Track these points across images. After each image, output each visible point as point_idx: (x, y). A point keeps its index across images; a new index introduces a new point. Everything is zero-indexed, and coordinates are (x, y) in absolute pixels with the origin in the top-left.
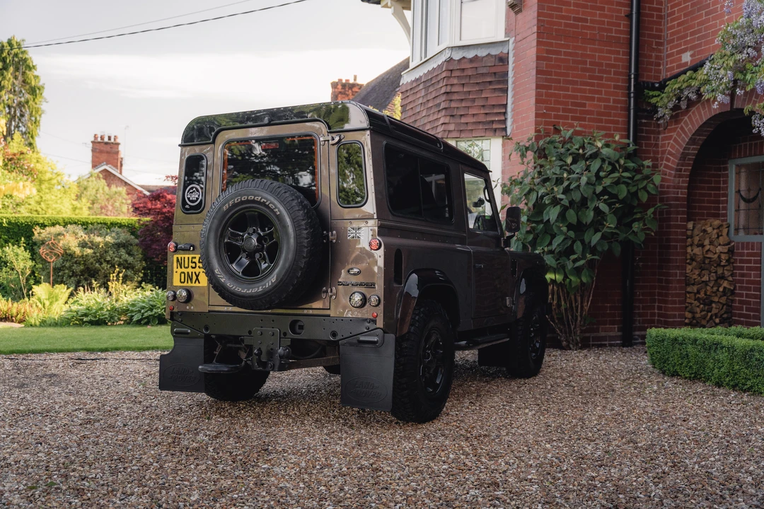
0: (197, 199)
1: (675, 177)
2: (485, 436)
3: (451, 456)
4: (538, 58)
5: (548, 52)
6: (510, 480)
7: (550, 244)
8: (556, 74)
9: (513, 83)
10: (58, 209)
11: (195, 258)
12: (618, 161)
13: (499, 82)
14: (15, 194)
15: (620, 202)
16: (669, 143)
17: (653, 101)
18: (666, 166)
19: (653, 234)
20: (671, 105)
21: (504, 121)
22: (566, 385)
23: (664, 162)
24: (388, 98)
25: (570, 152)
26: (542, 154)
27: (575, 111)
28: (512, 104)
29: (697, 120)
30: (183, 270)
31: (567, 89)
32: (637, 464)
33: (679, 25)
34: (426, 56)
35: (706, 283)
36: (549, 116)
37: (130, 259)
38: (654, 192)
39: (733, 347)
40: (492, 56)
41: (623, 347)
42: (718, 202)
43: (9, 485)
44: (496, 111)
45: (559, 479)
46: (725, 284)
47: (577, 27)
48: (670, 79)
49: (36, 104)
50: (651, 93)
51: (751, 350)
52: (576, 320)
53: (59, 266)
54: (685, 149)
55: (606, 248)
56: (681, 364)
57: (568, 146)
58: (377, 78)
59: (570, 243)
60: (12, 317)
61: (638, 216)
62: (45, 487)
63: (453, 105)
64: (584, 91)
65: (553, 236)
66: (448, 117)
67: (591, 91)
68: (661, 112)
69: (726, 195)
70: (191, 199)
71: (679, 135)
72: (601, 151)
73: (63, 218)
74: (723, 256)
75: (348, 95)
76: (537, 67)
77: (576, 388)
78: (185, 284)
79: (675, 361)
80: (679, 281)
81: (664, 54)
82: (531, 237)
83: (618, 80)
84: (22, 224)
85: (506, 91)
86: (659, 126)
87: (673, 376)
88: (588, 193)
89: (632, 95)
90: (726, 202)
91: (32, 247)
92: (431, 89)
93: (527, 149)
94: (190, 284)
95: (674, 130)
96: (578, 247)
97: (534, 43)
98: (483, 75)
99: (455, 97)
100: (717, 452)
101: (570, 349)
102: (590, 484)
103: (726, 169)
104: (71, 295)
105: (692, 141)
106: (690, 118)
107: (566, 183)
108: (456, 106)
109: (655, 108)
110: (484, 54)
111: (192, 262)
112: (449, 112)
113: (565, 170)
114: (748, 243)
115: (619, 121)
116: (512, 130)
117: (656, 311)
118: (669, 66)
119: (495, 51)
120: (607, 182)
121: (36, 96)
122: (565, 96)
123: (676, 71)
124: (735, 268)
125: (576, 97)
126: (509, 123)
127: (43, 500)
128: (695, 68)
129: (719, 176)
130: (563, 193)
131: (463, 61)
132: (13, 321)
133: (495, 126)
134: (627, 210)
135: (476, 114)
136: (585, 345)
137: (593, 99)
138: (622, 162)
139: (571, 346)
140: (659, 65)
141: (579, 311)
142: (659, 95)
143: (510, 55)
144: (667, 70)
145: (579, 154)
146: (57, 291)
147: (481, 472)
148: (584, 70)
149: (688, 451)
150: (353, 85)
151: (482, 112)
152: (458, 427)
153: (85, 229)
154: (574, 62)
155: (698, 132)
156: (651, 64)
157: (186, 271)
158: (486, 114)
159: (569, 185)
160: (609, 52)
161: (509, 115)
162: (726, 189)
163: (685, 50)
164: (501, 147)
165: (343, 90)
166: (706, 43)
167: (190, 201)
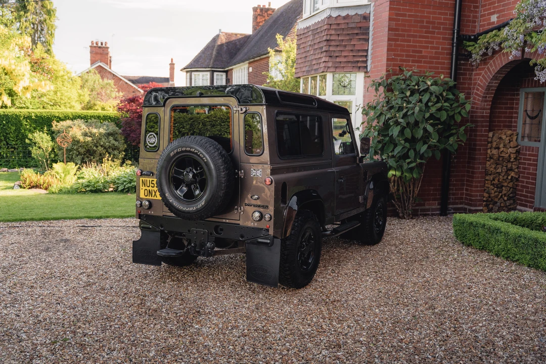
0: (154, 143)
1: (482, 102)
2: (338, 301)
3: (314, 319)
4: (390, 19)
5: (397, 15)
6: (349, 341)
7: (393, 150)
8: (403, 30)
9: (373, 35)
10: (69, 96)
12: (441, 94)
13: (363, 34)
14: (39, 89)
15: (441, 123)
16: (479, 78)
17: (470, 49)
18: (477, 94)
19: (463, 144)
20: (481, 53)
21: (366, 62)
22: (397, 252)
23: (475, 91)
25: (409, 88)
26: (389, 89)
27: (414, 56)
28: (372, 50)
29: (498, 64)
30: (146, 188)
31: (409, 41)
32: (431, 328)
34: (314, 12)
35: (499, 174)
36: (396, 60)
37: (116, 144)
38: (465, 116)
39: (508, 233)
40: (358, 15)
41: (441, 216)
42: (512, 117)
43: (40, 339)
44: (360, 54)
45: (380, 341)
46: (513, 174)
48: (481, 34)
49: (51, 21)
50: (468, 43)
51: (519, 237)
52: (409, 200)
53: (69, 148)
54: (489, 83)
55: (430, 155)
56: (474, 239)
57: (408, 82)
59: (406, 150)
60: (40, 185)
61: (454, 131)
62: (62, 342)
63: (331, 49)
64: (421, 42)
65: (396, 145)
66: (328, 58)
67: (426, 42)
68: (474, 57)
69: (517, 113)
71: (486, 73)
72: (430, 87)
73: (71, 113)
74: (513, 156)
75: (264, 17)
76: (389, 26)
77: (403, 256)
78: (148, 197)
79: (471, 237)
80: (481, 173)
81: (479, 15)
82: (380, 146)
83: (445, 34)
84: (45, 117)
85: (368, 40)
86: (473, 66)
87: (469, 246)
88: (420, 119)
89: (455, 45)
90: (517, 117)
91: (52, 134)
92: (317, 36)
93: (380, 84)
94: (150, 197)
95: (483, 69)
96: (412, 154)
97: (388, 9)
98: (352, 28)
99: (333, 43)
100: (484, 318)
101: (405, 218)
102: (398, 346)
103: (518, 95)
104: (79, 168)
105: (495, 78)
106: (494, 61)
107: (405, 111)
108: (333, 50)
109: (470, 55)
110: (353, 14)
112: (328, 54)
113: (405, 100)
114: (530, 147)
115: (445, 62)
116: (371, 68)
117: (465, 192)
118: (482, 23)
119: (361, 12)
120: (433, 110)
121: (51, 16)
122: (408, 46)
123: (487, 28)
124: (520, 163)
125: (415, 46)
126: (369, 63)
127: (61, 353)
128: (499, 28)
129: (513, 99)
130: (402, 118)
131: (338, 18)
132: (41, 188)
133: (359, 65)
134: (446, 129)
135: (347, 56)
136: (415, 215)
137: (427, 47)
138: (445, 94)
139: (405, 216)
140: (475, 22)
141: (412, 194)
142: (473, 45)
143: (371, 15)
144: (481, 26)
145: (415, 89)
146: (69, 167)
147: (331, 334)
148: (422, 27)
149: (466, 317)
150: (268, 10)
151: (351, 55)
152: (322, 293)
153: (86, 122)
154: (415, 21)
155: (498, 72)
156: (469, 21)
157: (148, 188)
158: (354, 56)
159: (407, 112)
160: (440, 14)
161: (369, 58)
162: (517, 108)
163: (493, 13)
164: (363, 79)
165: (260, 13)
166: (508, 10)
167: (150, 143)
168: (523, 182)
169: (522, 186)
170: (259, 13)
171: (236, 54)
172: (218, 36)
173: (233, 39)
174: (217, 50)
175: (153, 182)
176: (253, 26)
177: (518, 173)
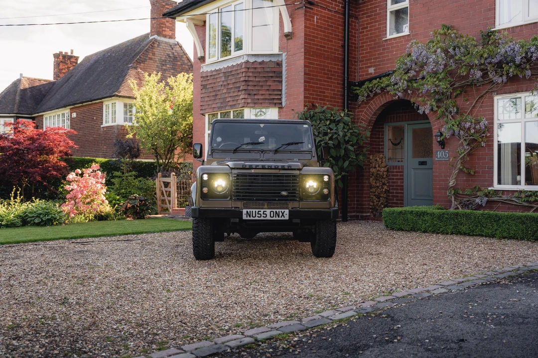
4: (305, 66)
5: (309, 63)
8: (313, 75)
9: (286, 78)
13: (277, 77)
16: (361, 114)
17: (358, 92)
20: (366, 95)
21: (280, 99)
23: (359, 124)
24: (123, 71)
27: (321, 96)
28: (286, 90)
29: (378, 103)
31: (317, 84)
33: (366, 53)
34: (221, 57)
35: (378, 187)
36: (310, 98)
40: (272, 62)
42: (379, 145)
44: (275, 93)
46: (385, 187)
47: (321, 50)
48: (365, 81)
50: (355, 88)
54: (371, 118)
56: (404, 224)
57: (323, 115)
58: (96, 54)
63: (250, 88)
64: (325, 85)
66: (246, 95)
67: (328, 85)
68: (361, 98)
69: (383, 141)
71: (367, 110)
72: (344, 118)
74: (384, 173)
75: (67, 64)
76: (304, 71)
79: (400, 223)
80: (367, 186)
81: (358, 67)
83: (339, 80)
85: (281, 82)
86: (355, 105)
87: (399, 230)
88: (342, 141)
89: (346, 88)
90: (383, 145)
92: (231, 78)
95: (365, 107)
97: (302, 58)
98: (267, 72)
99: (251, 83)
103: (383, 128)
105: (375, 114)
106: (374, 102)
107: (330, 135)
108: (252, 89)
109: (357, 96)
110: (268, 60)
112: (247, 92)
114: (396, 166)
115: (339, 101)
116: (286, 104)
117: (356, 202)
118: (361, 74)
119: (274, 59)
122: (317, 88)
123: (365, 77)
124: (389, 179)
125: (321, 88)
126: (284, 100)
128: (381, 77)
129: (379, 131)
131: (255, 63)
133: (275, 101)
135: (264, 94)
137: (328, 89)
140: (355, 73)
142: (359, 89)
143: (283, 62)
144: (360, 76)
145: (331, 119)
148: (325, 74)
150: (71, 57)
151: (267, 93)
154: (321, 69)
155: (378, 110)
156: (352, 72)
158: (270, 94)
159: (332, 136)
160: (335, 65)
161: (284, 96)
162: (383, 138)
163: (370, 67)
164: (277, 113)
165: (63, 60)
166: (383, 64)
168: (393, 193)
169: (392, 196)
170: (61, 60)
171: (42, 100)
172: (19, 81)
173: (37, 84)
174: (21, 95)
176: (54, 73)
177: (388, 186)
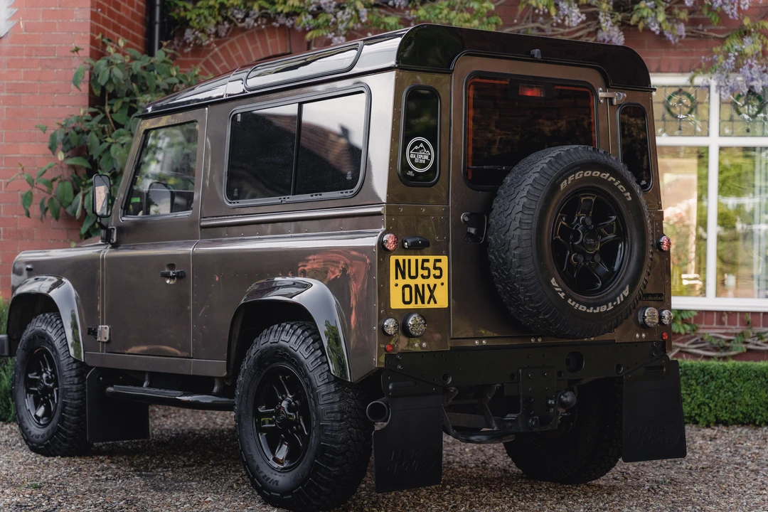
0: (427, 162)
11: (428, 261)
30: (408, 281)
36: (99, 19)
70: (416, 161)
78: (412, 306)
94: (420, 305)
111: (423, 268)
157: (412, 283)
167: (415, 164)
175: (426, 265)
